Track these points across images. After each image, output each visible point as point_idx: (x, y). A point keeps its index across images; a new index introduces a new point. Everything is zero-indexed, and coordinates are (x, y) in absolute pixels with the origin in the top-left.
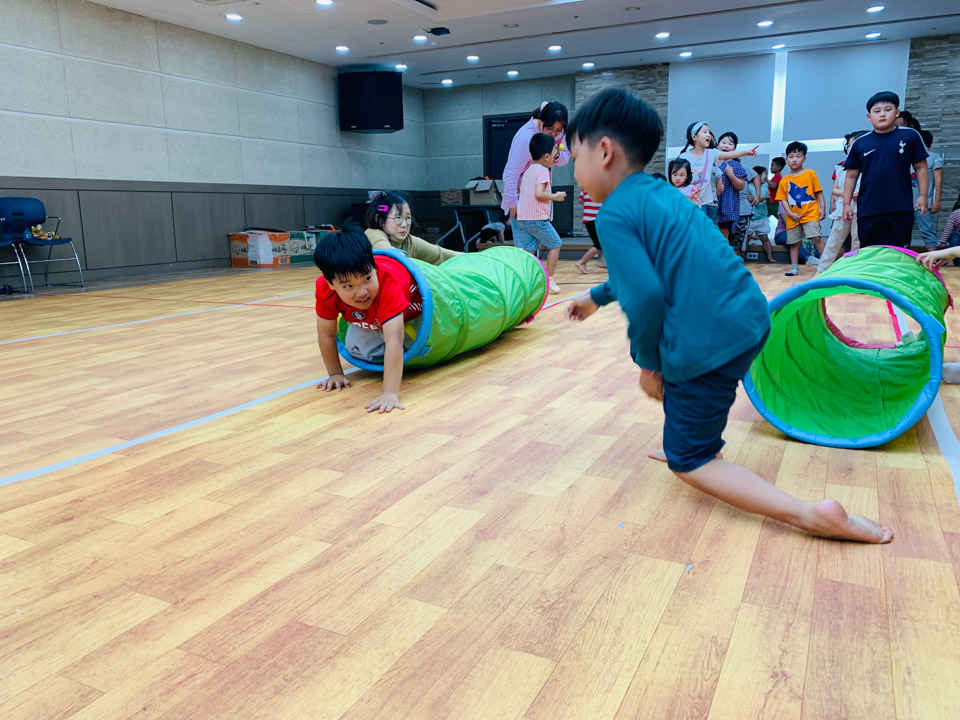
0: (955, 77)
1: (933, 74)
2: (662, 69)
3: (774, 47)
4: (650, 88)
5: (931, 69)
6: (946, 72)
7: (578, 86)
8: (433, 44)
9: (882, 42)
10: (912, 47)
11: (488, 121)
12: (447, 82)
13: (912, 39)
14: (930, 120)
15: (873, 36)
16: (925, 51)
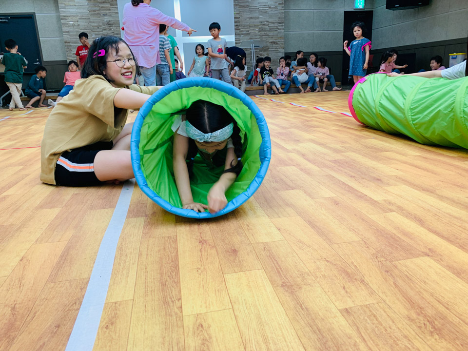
0: (252, 9)
1: (243, 7)
4: (106, 3)
5: (243, 4)
6: (248, 6)
14: (245, 28)
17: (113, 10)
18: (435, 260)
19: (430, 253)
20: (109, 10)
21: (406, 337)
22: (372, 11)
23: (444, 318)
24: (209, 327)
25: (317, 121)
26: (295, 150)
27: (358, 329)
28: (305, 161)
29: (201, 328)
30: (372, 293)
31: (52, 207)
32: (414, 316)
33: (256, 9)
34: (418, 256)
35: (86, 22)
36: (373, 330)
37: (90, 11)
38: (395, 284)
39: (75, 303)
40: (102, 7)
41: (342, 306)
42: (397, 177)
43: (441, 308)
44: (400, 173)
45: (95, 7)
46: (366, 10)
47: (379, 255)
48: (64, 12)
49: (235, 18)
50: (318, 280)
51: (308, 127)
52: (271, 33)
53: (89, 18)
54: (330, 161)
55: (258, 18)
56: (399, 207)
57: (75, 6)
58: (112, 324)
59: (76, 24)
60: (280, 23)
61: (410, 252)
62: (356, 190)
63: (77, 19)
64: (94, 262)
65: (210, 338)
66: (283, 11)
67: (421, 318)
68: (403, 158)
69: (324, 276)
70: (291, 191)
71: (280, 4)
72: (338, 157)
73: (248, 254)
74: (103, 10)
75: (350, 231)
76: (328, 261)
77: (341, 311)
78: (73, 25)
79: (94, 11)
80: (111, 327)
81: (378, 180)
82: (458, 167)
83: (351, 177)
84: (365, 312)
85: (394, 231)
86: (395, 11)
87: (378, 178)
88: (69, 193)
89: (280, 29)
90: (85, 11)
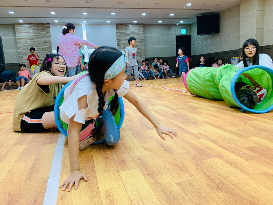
0: (126, 34)
1: (122, 33)
2: (47, 25)
3: (83, 22)
4: (44, 31)
5: (121, 32)
6: (124, 33)
7: (16, 28)
9: (110, 24)
10: (116, 26)
13: (116, 24)
14: (123, 45)
15: (108, 22)
16: (119, 27)
17: (48, 35)
18: (220, 159)
19: (219, 156)
20: (46, 35)
21: (206, 192)
22: (190, 36)
23: (223, 183)
24: (113, 195)
25: (163, 94)
26: (152, 109)
27: (184, 190)
28: (158, 115)
29: (109, 196)
30: (191, 175)
31: (21, 144)
32: (210, 183)
33: (129, 34)
34: (213, 157)
35: (32, 42)
36: (191, 191)
37: (34, 36)
38: (202, 170)
39: (43, 190)
40: (41, 34)
41: (176, 181)
42: (204, 121)
43: (222, 179)
44: (206, 120)
45: (37, 33)
46: (187, 35)
47: (195, 158)
48: (18, 36)
49: (117, 39)
50: (165, 171)
51: (159, 97)
53: (34, 40)
54: (171, 115)
56: (205, 136)
57: (25, 33)
58: (64, 198)
59: (26, 43)
60: (142, 42)
61: (209, 156)
62: (184, 129)
63: (26, 40)
64: (50, 170)
65: (114, 200)
66: (143, 36)
67: (213, 184)
68: (208, 112)
69: (168, 169)
70: (151, 130)
71: (141, 32)
72: (175, 112)
73: (130, 162)
74: (42, 35)
75: (181, 148)
76: (170, 162)
77: (176, 184)
78: (24, 43)
79: (37, 35)
80: (63, 199)
81: (195, 123)
82: (234, 116)
83: (182, 122)
84: (187, 183)
85: (202, 147)
86: (202, 36)
87: (195, 122)
88: (30, 137)
89: (142, 45)
90: (31, 35)
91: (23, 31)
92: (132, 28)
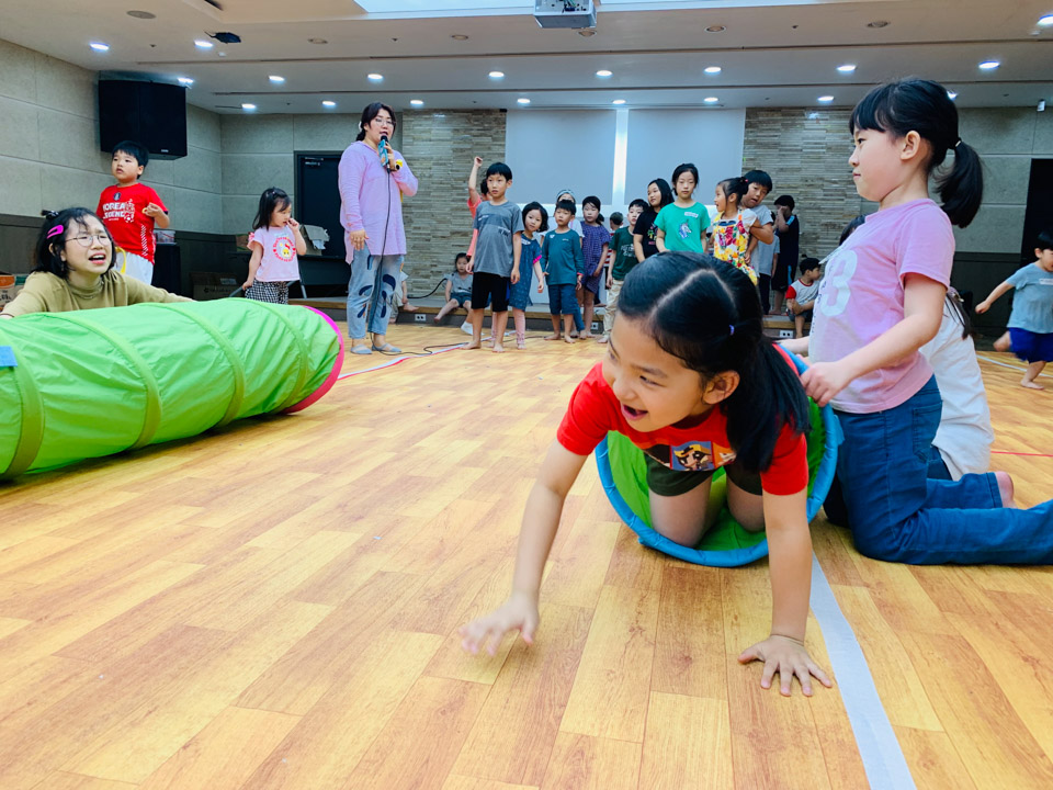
0: (787, 150)
1: (766, 146)
2: (498, 115)
3: (616, 102)
4: (486, 135)
5: (766, 140)
6: (779, 144)
7: (405, 126)
8: (222, 54)
9: (720, 108)
10: (748, 116)
11: (301, 158)
12: (249, 107)
13: (747, 108)
15: (711, 100)
16: (760, 122)
17: (496, 149)
20: (489, 149)
33: (797, 150)
35: (444, 171)
37: (455, 150)
40: (477, 144)
45: (465, 142)
52: (828, 205)
53: (451, 164)
55: (799, 170)
57: (430, 141)
59: (427, 173)
63: (430, 164)
74: (478, 150)
79: (462, 150)
89: (850, 198)
90: (445, 149)
91: (425, 136)
92: (816, 126)
